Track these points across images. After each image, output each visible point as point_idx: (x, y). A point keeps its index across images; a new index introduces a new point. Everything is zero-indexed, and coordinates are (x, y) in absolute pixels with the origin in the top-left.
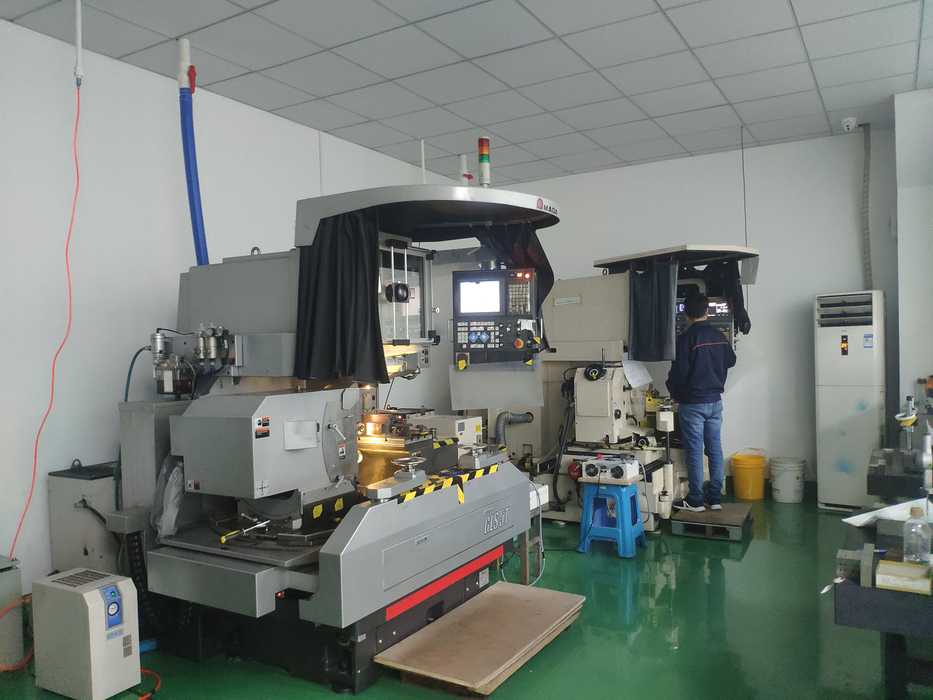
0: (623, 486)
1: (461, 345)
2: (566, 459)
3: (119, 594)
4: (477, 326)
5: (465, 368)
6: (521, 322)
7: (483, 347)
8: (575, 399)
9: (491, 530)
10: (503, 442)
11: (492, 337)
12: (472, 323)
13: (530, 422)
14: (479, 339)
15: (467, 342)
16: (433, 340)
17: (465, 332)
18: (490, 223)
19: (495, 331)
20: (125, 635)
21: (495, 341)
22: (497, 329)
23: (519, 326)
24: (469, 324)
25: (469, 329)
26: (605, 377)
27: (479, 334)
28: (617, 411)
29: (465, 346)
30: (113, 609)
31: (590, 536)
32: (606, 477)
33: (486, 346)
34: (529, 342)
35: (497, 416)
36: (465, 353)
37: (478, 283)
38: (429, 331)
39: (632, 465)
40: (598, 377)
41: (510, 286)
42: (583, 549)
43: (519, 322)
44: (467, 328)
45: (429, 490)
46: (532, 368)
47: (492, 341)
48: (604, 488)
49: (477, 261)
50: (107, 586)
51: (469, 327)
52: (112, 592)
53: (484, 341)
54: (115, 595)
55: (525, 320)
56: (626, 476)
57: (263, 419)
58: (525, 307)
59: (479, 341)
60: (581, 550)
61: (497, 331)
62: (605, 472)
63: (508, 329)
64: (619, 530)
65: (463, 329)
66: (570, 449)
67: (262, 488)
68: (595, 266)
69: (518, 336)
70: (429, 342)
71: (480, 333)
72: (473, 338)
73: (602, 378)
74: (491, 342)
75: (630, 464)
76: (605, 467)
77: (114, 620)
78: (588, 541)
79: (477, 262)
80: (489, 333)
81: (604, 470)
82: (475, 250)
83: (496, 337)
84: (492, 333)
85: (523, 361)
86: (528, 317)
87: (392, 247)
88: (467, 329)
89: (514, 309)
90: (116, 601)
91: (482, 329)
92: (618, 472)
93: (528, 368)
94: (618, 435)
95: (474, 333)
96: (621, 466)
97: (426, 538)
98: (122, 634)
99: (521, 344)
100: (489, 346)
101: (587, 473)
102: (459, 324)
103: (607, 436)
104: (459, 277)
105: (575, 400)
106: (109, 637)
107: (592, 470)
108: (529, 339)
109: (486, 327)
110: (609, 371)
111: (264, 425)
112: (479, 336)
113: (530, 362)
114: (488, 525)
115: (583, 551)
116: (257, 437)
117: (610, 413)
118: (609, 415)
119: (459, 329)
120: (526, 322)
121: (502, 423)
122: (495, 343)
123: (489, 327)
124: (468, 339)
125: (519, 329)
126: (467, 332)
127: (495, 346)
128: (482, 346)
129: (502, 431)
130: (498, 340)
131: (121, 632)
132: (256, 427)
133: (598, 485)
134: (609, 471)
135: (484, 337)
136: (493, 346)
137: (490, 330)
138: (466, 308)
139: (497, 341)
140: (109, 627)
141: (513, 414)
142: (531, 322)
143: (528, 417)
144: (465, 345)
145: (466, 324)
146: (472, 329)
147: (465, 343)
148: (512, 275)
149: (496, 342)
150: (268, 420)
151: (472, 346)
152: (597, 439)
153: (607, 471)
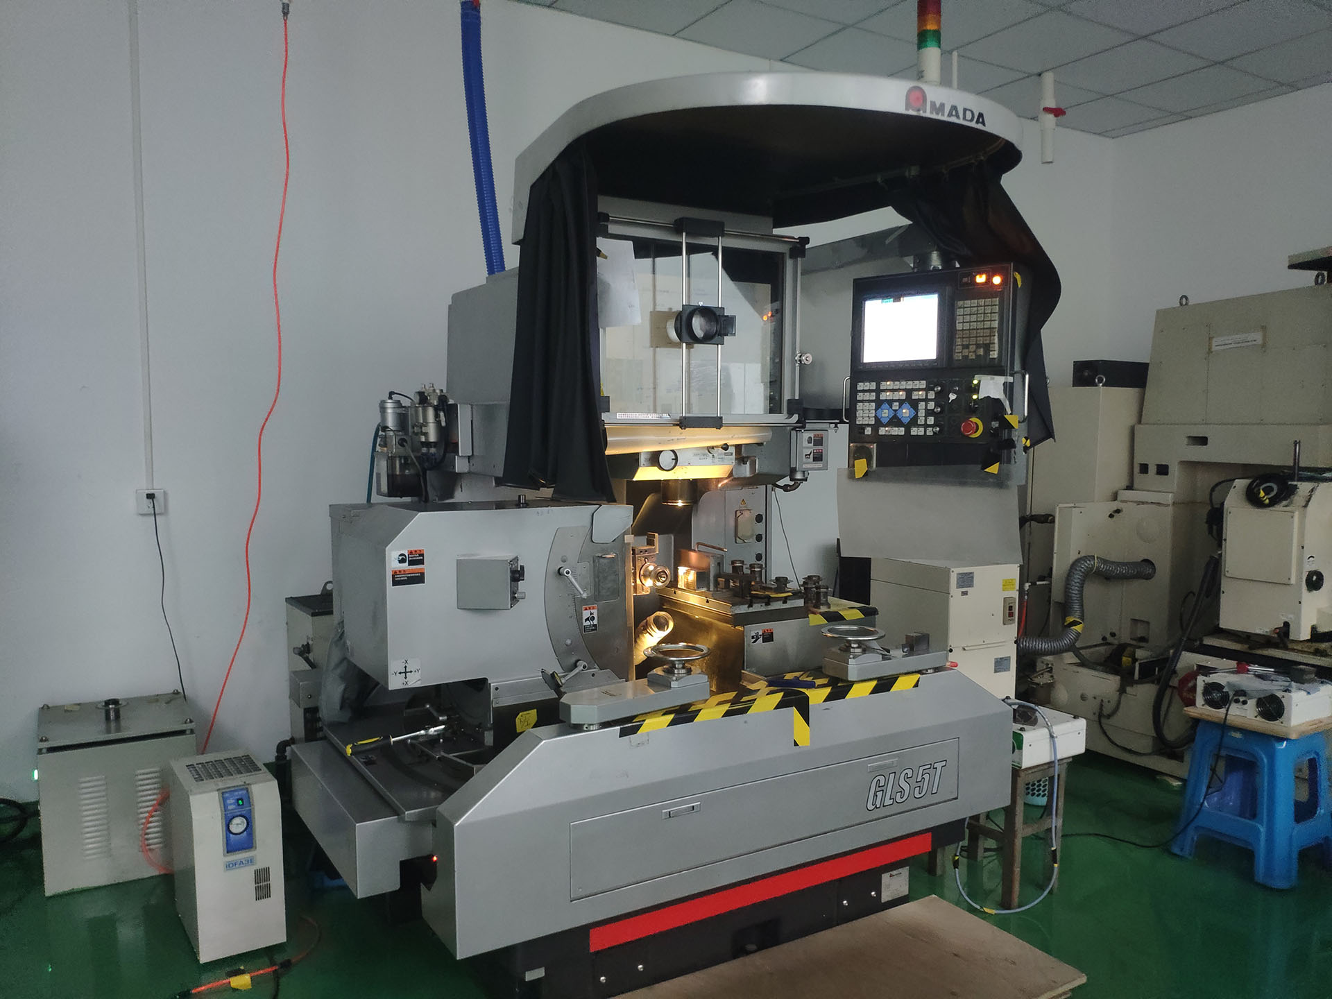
0: (1281, 739)
1: (863, 427)
2: (1189, 659)
3: (250, 804)
4: (893, 390)
5: (866, 474)
6: (980, 382)
7: (903, 433)
8: (1223, 542)
9: (888, 802)
10: (1078, 614)
11: (922, 413)
12: (883, 383)
13: (1148, 577)
14: (895, 416)
15: (873, 423)
16: (795, 418)
17: (870, 401)
18: (914, 171)
19: (926, 400)
20: (259, 866)
21: (926, 420)
22: (932, 395)
23: (976, 390)
24: (878, 386)
25: (878, 396)
26: (1291, 502)
27: (896, 406)
28: (1311, 574)
29: (868, 431)
30: (237, 824)
31: (1197, 828)
32: (1244, 714)
33: (908, 431)
34: (995, 424)
35: (1071, 562)
36: (867, 445)
37: (897, 299)
38: (789, 400)
39: (1309, 696)
40: (1273, 502)
41: (960, 303)
42: (1182, 850)
43: (975, 382)
44: (874, 394)
45: (712, 713)
46: (1000, 482)
47: (921, 421)
48: (1238, 735)
49: (903, 254)
50: (233, 789)
51: (878, 391)
52: (238, 800)
53: (906, 421)
54: (243, 804)
55: (989, 377)
56: (1289, 719)
57: (411, 553)
58: (987, 348)
59: (895, 421)
60: (1176, 850)
61: (931, 400)
62: (1245, 703)
63: (952, 397)
64: (1259, 826)
65: (867, 396)
66: (1209, 641)
67: (406, 672)
68: (1292, 267)
69: (973, 411)
70: (787, 421)
71: (898, 404)
72: (885, 414)
73: (1284, 503)
74: (919, 423)
75: (1304, 693)
76: (1243, 693)
77: (238, 844)
78: (1192, 835)
79: (902, 257)
80: (914, 404)
81: (1242, 699)
82: (897, 234)
83: (929, 413)
84: (922, 405)
85: (980, 466)
86: (995, 369)
87: (684, 234)
88: (873, 396)
89: (966, 352)
90: (243, 813)
91: (902, 395)
92: (1272, 708)
93: (991, 480)
94: (1314, 623)
95: (886, 406)
96: (1279, 694)
97: (693, 807)
98: (253, 865)
99: (977, 427)
100: (914, 431)
101: (1205, 700)
102: (861, 386)
103: (1286, 624)
104: (866, 289)
105: (1223, 546)
106: (230, 866)
107: (1216, 695)
108: (995, 419)
109: (909, 392)
110: (1304, 487)
111: (412, 563)
112: (895, 411)
113: (994, 469)
114: (880, 794)
115: (1178, 853)
116: (395, 583)
117: (1297, 577)
118: (1293, 581)
119: (860, 396)
120: (991, 382)
121: (1077, 577)
122: (926, 426)
123: (916, 393)
124: (876, 417)
125: (975, 397)
126: (872, 401)
127: (925, 432)
128: (900, 431)
129: (1076, 592)
130: (933, 418)
131: (251, 861)
132: (393, 563)
133: (1224, 727)
134: (1252, 703)
135: (906, 412)
136: (921, 432)
137: (917, 397)
138: (873, 353)
139: (931, 420)
140: (228, 852)
141: (1105, 562)
142: (1001, 380)
143: (1143, 570)
144: (870, 429)
145: (873, 386)
146: (883, 396)
147: (868, 425)
148: (965, 280)
149: (928, 423)
150: (422, 555)
151: (882, 431)
152: (1262, 627)
153: (1249, 702)
